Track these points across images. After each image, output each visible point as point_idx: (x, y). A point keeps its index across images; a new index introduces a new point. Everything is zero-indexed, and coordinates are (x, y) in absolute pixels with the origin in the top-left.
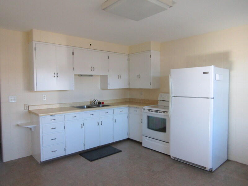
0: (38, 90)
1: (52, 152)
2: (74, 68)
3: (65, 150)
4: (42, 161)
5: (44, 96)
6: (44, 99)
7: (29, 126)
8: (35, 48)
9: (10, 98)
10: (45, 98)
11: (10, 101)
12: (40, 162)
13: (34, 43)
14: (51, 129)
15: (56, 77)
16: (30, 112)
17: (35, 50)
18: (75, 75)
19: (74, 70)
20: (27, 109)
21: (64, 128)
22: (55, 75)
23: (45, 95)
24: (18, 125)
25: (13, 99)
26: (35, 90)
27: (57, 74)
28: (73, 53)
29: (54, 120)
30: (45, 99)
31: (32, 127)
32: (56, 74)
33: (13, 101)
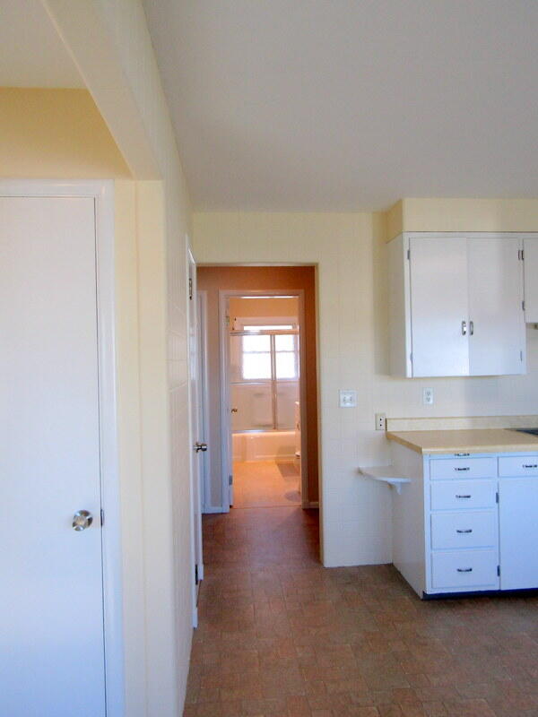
0: (415, 376)
1: (459, 570)
2: (523, 304)
3: (499, 574)
4: (429, 592)
5: (429, 394)
6: (429, 400)
7: (391, 480)
8: (409, 252)
9: (342, 397)
10: (431, 397)
11: (342, 405)
12: (421, 595)
13: (406, 237)
14: (457, 496)
15: (467, 333)
16: (390, 438)
17: (409, 258)
18: (528, 325)
19: (524, 309)
20: (383, 427)
21: (497, 501)
22: (465, 329)
23: (431, 390)
24: (360, 472)
25: (348, 397)
26: (409, 374)
27: (471, 323)
28: (522, 255)
29: (465, 469)
30: (431, 402)
31: (398, 483)
32: (467, 324)
33: (348, 404)
